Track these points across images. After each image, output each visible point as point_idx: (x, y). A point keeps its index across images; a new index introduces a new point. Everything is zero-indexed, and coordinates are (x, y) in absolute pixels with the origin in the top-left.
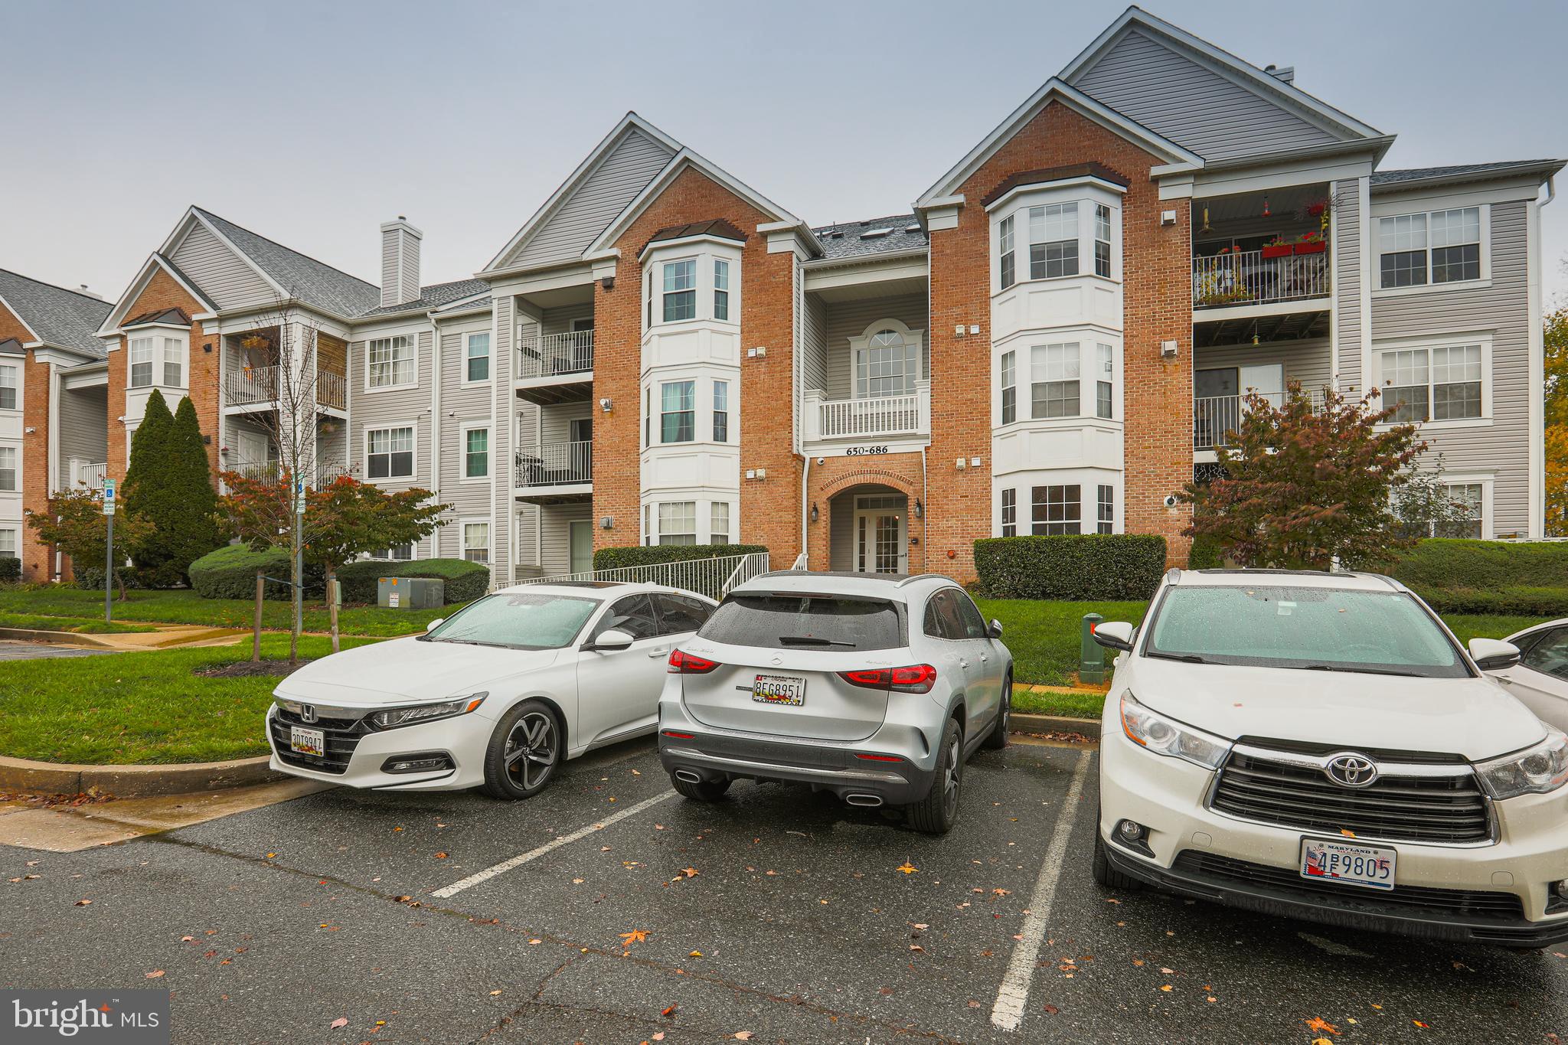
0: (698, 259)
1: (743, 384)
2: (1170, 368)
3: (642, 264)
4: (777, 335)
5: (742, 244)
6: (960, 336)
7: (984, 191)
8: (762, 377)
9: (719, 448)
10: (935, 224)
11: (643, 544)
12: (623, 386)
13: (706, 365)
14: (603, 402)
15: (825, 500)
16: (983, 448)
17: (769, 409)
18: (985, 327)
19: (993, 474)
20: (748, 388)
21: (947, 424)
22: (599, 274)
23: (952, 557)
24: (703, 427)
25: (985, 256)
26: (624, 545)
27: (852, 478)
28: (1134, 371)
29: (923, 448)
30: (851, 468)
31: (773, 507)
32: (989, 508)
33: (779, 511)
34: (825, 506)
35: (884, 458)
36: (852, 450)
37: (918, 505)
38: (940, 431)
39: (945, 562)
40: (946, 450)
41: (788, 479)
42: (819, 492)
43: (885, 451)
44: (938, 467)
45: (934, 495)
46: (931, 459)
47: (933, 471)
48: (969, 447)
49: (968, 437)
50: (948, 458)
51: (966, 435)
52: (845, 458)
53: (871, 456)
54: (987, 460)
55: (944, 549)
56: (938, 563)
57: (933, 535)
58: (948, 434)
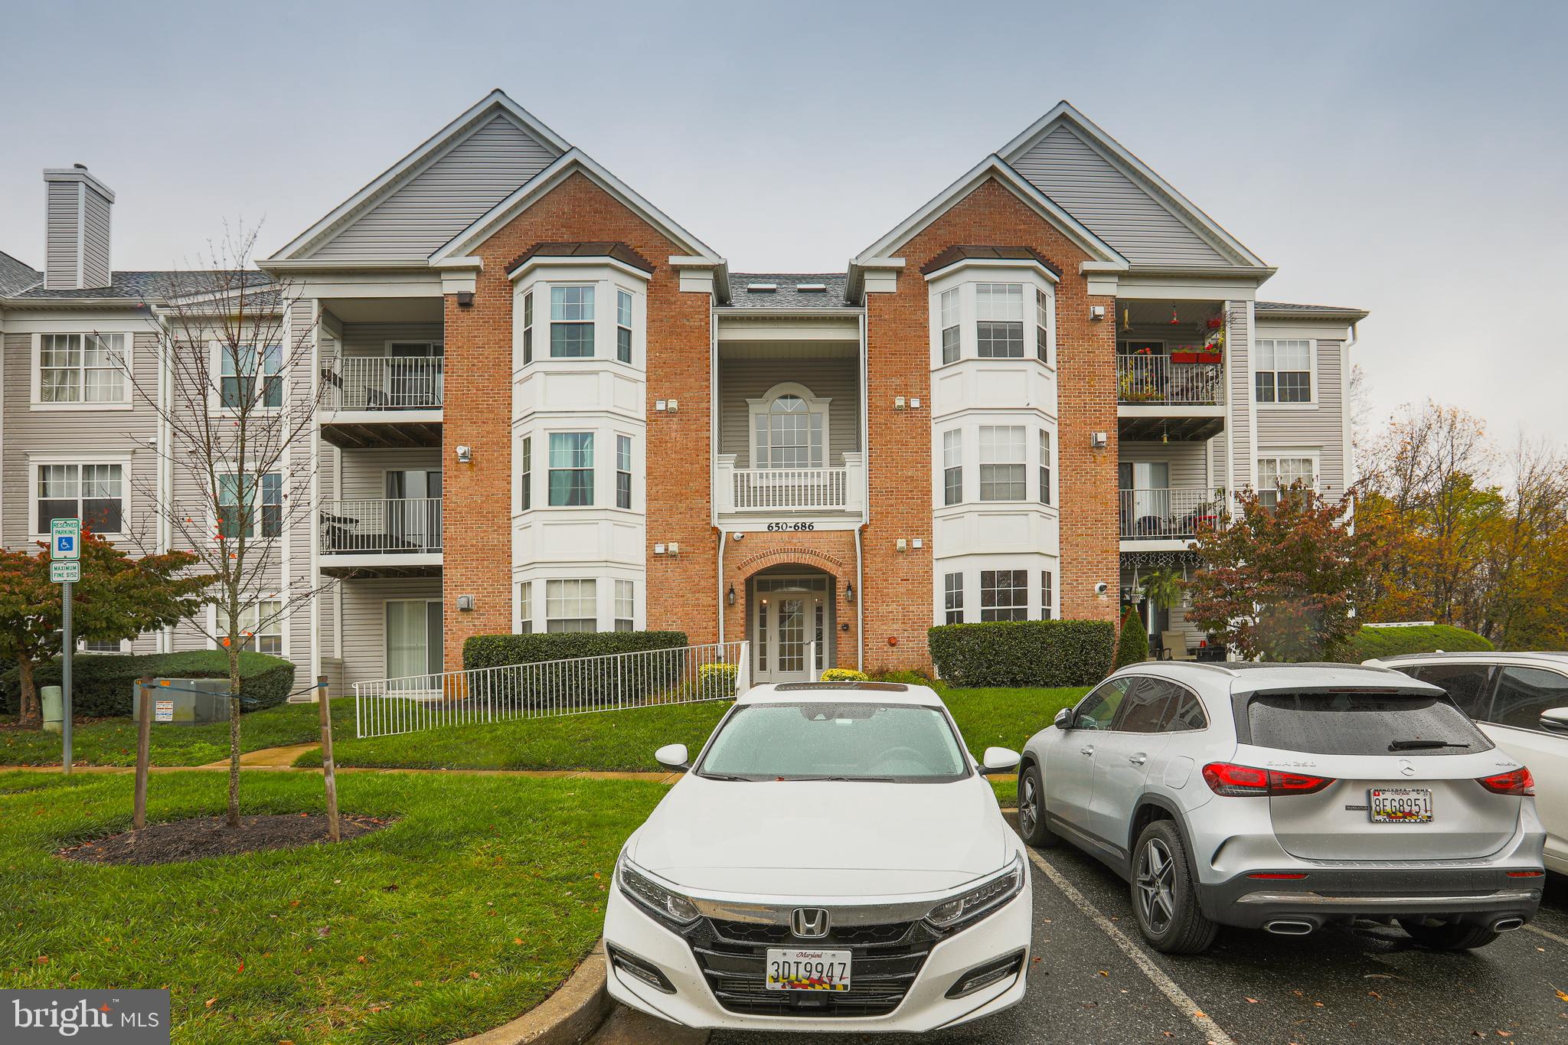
0: (597, 286)
1: (649, 442)
2: (1099, 459)
3: (514, 282)
4: (691, 388)
5: (648, 276)
6: (900, 409)
7: (923, 258)
8: (673, 435)
9: (622, 516)
10: (873, 285)
11: (517, 630)
12: (488, 432)
13: (609, 415)
14: (461, 450)
15: (743, 581)
16: (925, 529)
17: (682, 473)
18: (926, 401)
19: (934, 557)
20: (655, 446)
21: (885, 502)
22: (451, 286)
23: (893, 645)
24: (605, 489)
25: (924, 326)
26: (490, 633)
27: (773, 556)
28: (1068, 459)
29: (856, 527)
30: (773, 546)
31: (688, 588)
32: (930, 592)
33: (695, 592)
34: (743, 587)
35: (810, 535)
36: (774, 525)
37: (849, 588)
38: (879, 509)
39: (885, 650)
40: (885, 530)
41: (706, 556)
42: (737, 569)
43: (811, 528)
44: (877, 548)
45: (873, 577)
46: (870, 539)
47: (871, 552)
48: (910, 527)
49: (908, 517)
50: (888, 538)
51: (907, 515)
52: (766, 534)
53: (795, 533)
54: (928, 542)
55: (885, 636)
56: (878, 651)
57: (872, 620)
58: (888, 513)
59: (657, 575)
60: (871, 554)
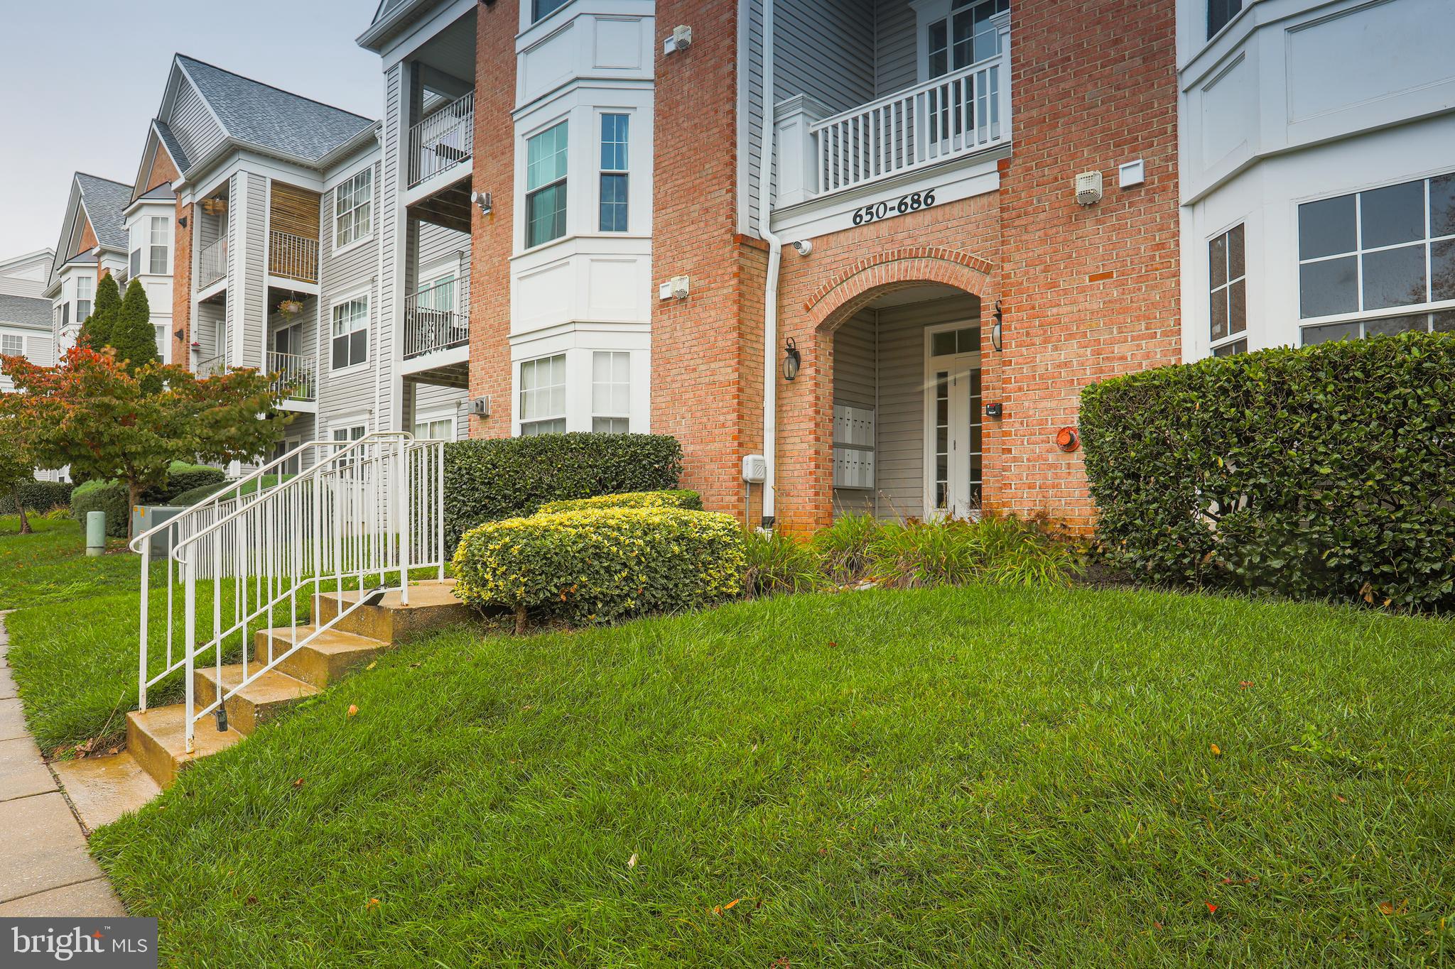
1: (657, 113)
9: (613, 245)
13: (582, 84)
15: (812, 331)
16: (1152, 131)
19: (1183, 200)
20: (665, 118)
21: (1052, 91)
23: (1070, 448)
24: (583, 206)
27: (863, 275)
30: (863, 254)
31: (701, 354)
33: (709, 361)
34: (812, 345)
35: (928, 217)
36: (863, 212)
37: (998, 320)
38: (1034, 113)
39: (1050, 461)
40: (1049, 160)
41: (725, 291)
42: (804, 312)
43: (929, 201)
44: (1030, 209)
45: (1022, 283)
46: (1013, 191)
47: (1017, 223)
48: (1112, 136)
49: (1108, 110)
50: (1056, 179)
51: (1104, 108)
52: (850, 234)
53: (902, 218)
54: (1163, 164)
55: (1049, 425)
56: (1034, 466)
57: (1020, 389)
58: (1056, 116)
59: (664, 337)
60: (1015, 227)
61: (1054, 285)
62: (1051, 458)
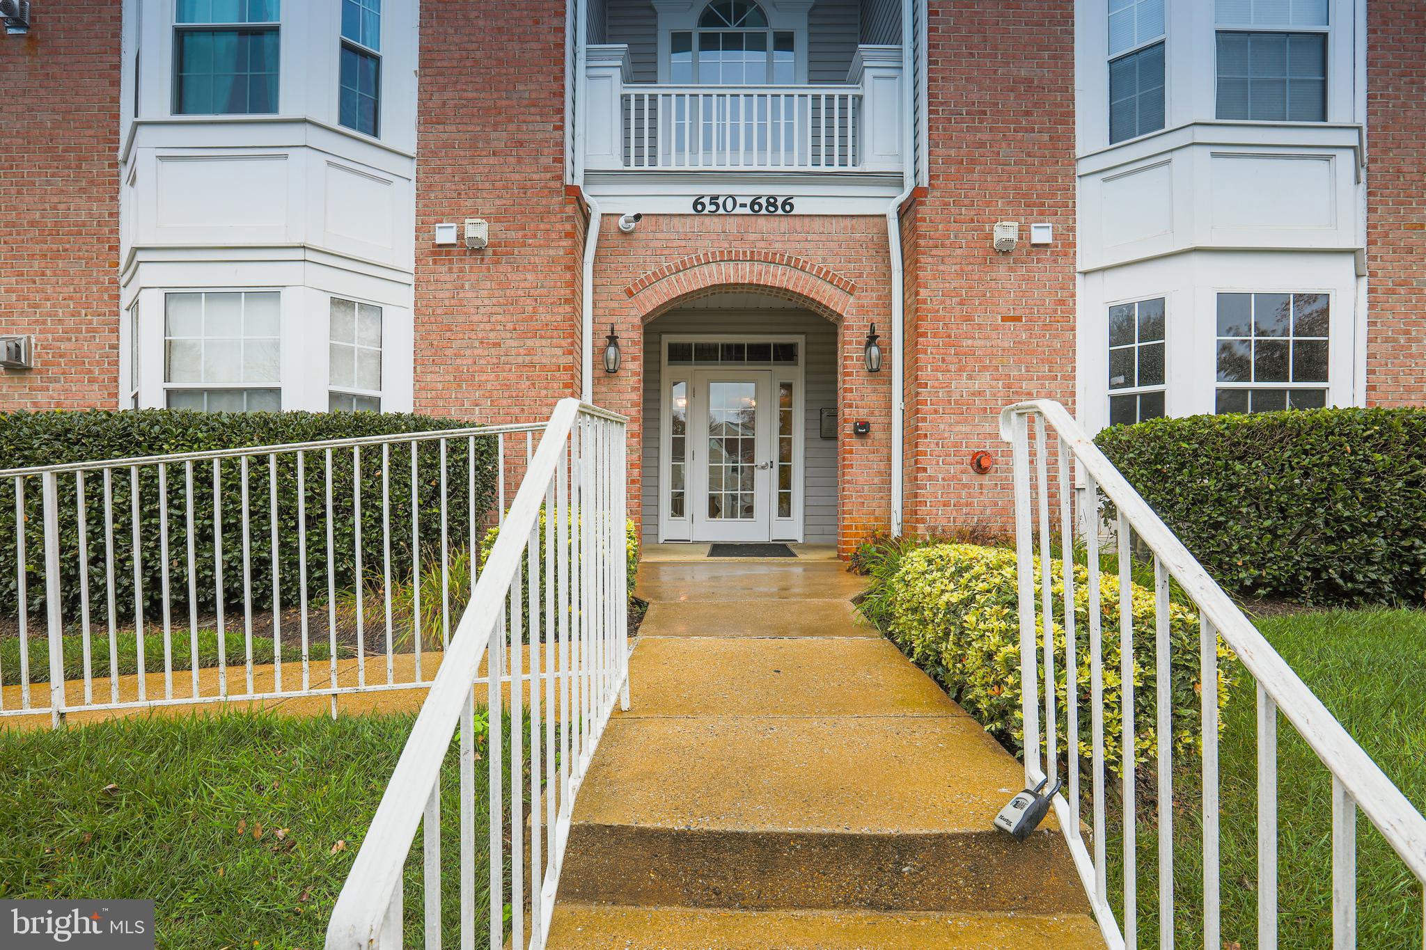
9: (355, 147)
15: (637, 321)
16: (1058, 202)
19: (1079, 268)
21: (969, 137)
23: (982, 470)
27: (706, 269)
29: (890, 209)
30: (705, 246)
31: (510, 326)
32: (1069, 349)
33: (523, 336)
34: (637, 335)
35: (784, 224)
36: (706, 200)
37: (872, 339)
38: (953, 152)
39: (964, 481)
40: (967, 201)
41: (552, 252)
42: (624, 296)
43: (788, 208)
44: (947, 242)
45: (938, 311)
46: (931, 221)
47: (934, 252)
48: (1024, 196)
49: (1020, 172)
50: (972, 221)
51: (1017, 168)
52: (688, 220)
53: (753, 219)
54: (1065, 232)
55: (964, 448)
56: (949, 485)
57: (936, 412)
58: (973, 162)
59: (441, 295)
60: (932, 256)
61: (969, 319)
62: (965, 479)
